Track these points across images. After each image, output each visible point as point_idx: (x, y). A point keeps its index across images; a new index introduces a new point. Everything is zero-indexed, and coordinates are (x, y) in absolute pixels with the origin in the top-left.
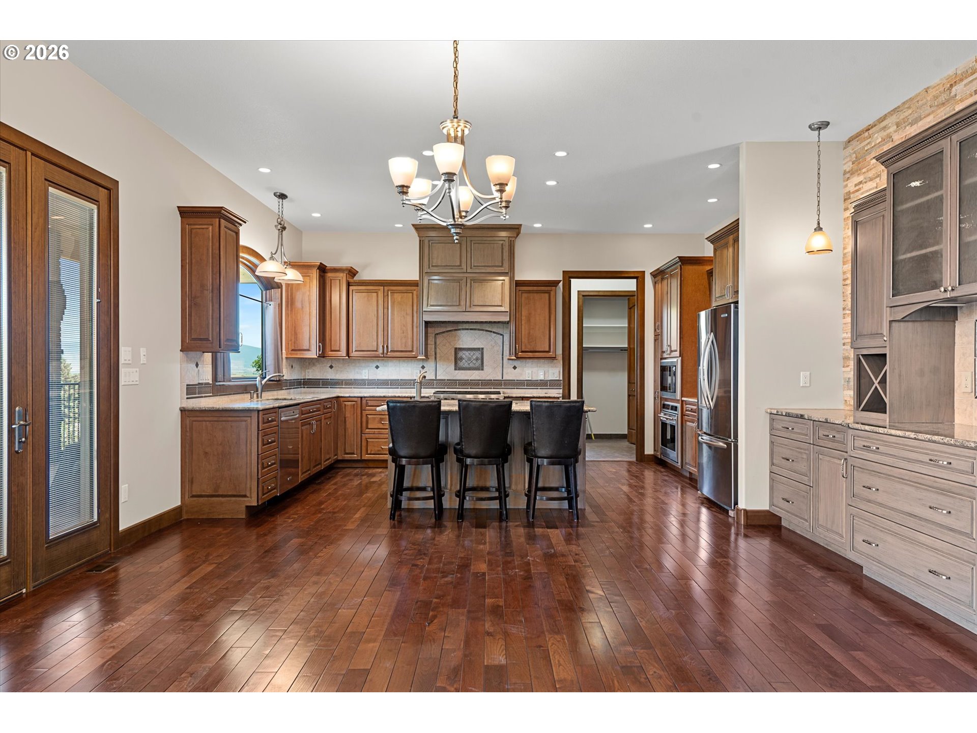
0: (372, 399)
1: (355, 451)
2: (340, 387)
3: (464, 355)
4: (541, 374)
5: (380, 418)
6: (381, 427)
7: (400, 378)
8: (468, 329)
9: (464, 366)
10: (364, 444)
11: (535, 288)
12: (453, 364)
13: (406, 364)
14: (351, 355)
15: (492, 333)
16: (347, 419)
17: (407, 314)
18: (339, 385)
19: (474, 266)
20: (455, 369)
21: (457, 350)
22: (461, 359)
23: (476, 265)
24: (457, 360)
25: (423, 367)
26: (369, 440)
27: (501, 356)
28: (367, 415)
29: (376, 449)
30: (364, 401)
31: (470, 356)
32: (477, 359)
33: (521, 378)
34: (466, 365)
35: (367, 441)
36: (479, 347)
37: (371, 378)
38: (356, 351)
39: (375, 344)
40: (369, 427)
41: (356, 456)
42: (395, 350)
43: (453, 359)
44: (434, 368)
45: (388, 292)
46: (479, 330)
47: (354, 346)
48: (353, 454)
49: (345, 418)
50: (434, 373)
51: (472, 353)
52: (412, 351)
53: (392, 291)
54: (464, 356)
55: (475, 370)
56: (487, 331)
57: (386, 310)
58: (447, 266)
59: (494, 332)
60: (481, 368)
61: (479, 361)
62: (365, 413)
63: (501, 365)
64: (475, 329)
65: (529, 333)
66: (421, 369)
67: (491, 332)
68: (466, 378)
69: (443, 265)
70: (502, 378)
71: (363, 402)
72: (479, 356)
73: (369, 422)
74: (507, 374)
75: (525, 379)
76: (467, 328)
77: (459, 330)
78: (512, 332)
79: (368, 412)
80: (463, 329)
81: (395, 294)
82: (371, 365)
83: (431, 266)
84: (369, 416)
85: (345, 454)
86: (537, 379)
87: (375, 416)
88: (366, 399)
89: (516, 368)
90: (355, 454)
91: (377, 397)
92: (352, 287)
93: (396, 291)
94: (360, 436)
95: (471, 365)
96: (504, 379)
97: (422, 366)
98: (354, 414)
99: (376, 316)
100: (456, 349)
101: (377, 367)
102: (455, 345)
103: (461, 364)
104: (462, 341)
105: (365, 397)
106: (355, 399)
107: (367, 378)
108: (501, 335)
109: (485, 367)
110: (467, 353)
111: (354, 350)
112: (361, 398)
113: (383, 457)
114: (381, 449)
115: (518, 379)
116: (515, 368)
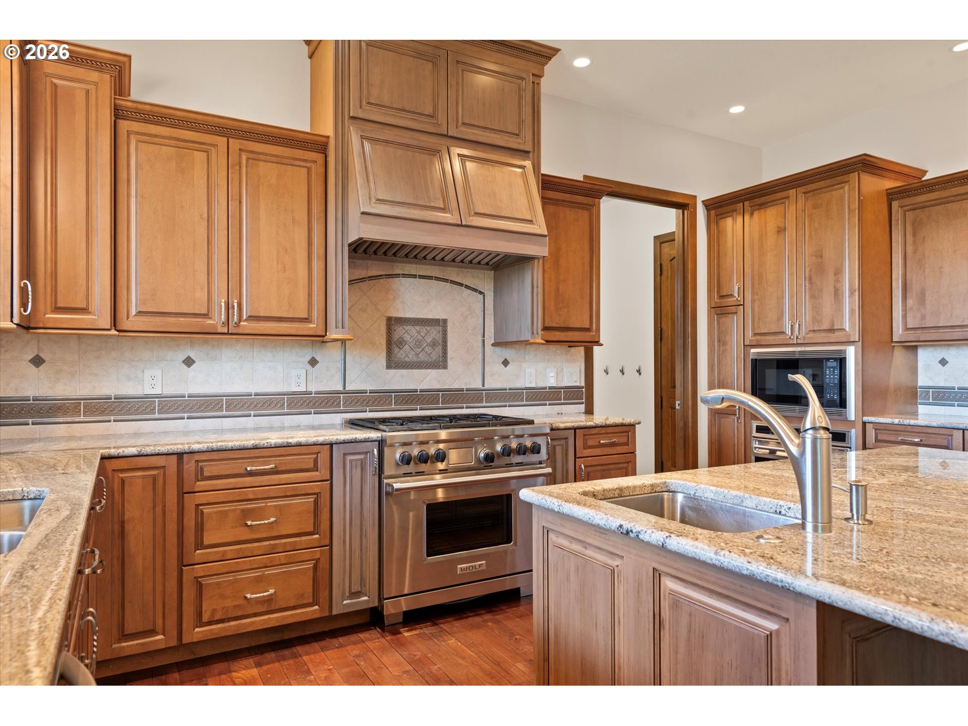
0: (215, 456)
1: (160, 622)
2: (69, 419)
3: (409, 334)
4: (552, 374)
5: (243, 511)
6: (243, 538)
7: (253, 389)
8: (414, 276)
9: (407, 359)
10: (189, 594)
11: (567, 197)
12: (384, 354)
13: (270, 354)
14: (125, 325)
15: (463, 288)
16: (128, 527)
17: (293, 222)
18: (65, 414)
19: (463, 124)
20: (389, 367)
21: (392, 323)
22: (401, 343)
23: (466, 121)
24: (392, 345)
25: (313, 362)
26: (204, 581)
27: (480, 338)
28: (197, 506)
29: (229, 603)
30: (189, 466)
31: (419, 337)
32: (434, 344)
33: (519, 384)
34: (411, 357)
35: (200, 585)
36: (437, 317)
37: (168, 391)
38: (140, 313)
39: (203, 296)
40: (206, 542)
41: (161, 637)
42: (262, 314)
43: (384, 342)
44: (340, 365)
45: (240, 156)
46: (437, 279)
47: (133, 301)
48: (153, 632)
49: (122, 523)
50: (339, 377)
51: (424, 330)
52: (307, 320)
53: (251, 156)
54: (407, 337)
55: (426, 368)
56: (453, 282)
57: (233, 205)
58: (404, 110)
59: (467, 287)
60: (441, 363)
61: (439, 349)
62: (190, 501)
63: (480, 356)
64: (430, 278)
65: (557, 290)
66: (309, 367)
67: (461, 285)
68: (412, 387)
69: (394, 106)
70: (483, 385)
71: (186, 467)
72: (439, 337)
73: (207, 525)
74: (491, 376)
75: (523, 386)
76: (413, 272)
77: (397, 276)
78: (535, 286)
79: (200, 498)
80: (405, 276)
81: (261, 163)
82: (170, 354)
83: (364, 103)
84: (207, 510)
85: (120, 641)
86: (544, 385)
87: (226, 507)
88: (197, 457)
89: (508, 363)
90: (157, 634)
91: (232, 450)
92: (126, 122)
93: (263, 157)
94: (175, 574)
95: (423, 357)
96: (486, 387)
97: (308, 358)
98: (154, 507)
99: (205, 216)
100: (389, 319)
101: (189, 362)
102: (386, 311)
103: (401, 354)
104: (402, 303)
105: (192, 453)
106: (160, 461)
107: (157, 391)
108: (481, 293)
109: (450, 362)
110: (413, 330)
111: (133, 312)
112: (180, 455)
113: (253, 623)
114: (245, 602)
115: (512, 386)
116: (506, 363)
